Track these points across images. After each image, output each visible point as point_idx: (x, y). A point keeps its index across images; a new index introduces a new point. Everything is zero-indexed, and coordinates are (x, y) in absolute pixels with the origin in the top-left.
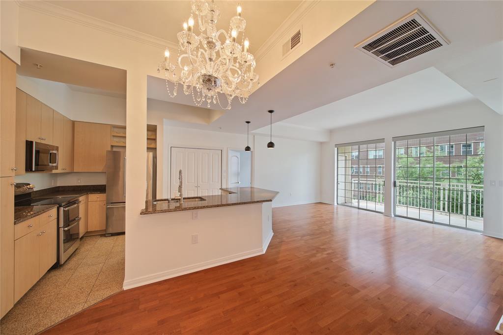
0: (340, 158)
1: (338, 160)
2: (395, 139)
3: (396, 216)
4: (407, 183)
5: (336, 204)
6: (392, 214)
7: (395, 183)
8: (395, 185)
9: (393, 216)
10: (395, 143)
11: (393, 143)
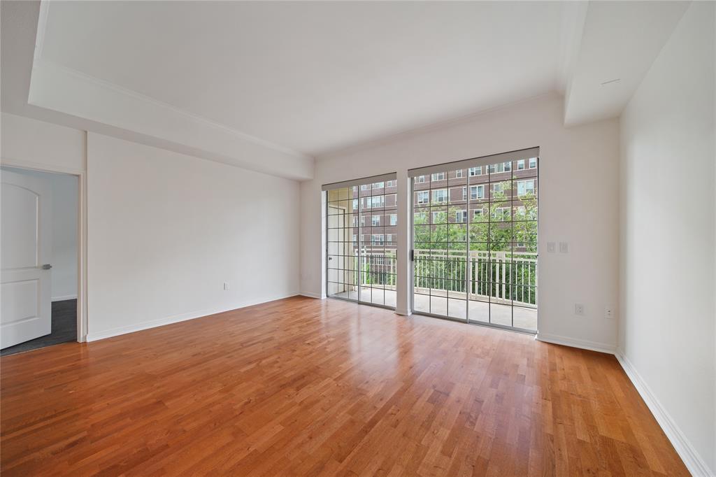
0: (331, 211)
1: (327, 216)
2: (413, 172)
3: (414, 313)
4: (429, 253)
5: (324, 296)
6: (409, 310)
7: (412, 252)
8: (412, 258)
9: (409, 314)
10: (412, 179)
11: (409, 180)
